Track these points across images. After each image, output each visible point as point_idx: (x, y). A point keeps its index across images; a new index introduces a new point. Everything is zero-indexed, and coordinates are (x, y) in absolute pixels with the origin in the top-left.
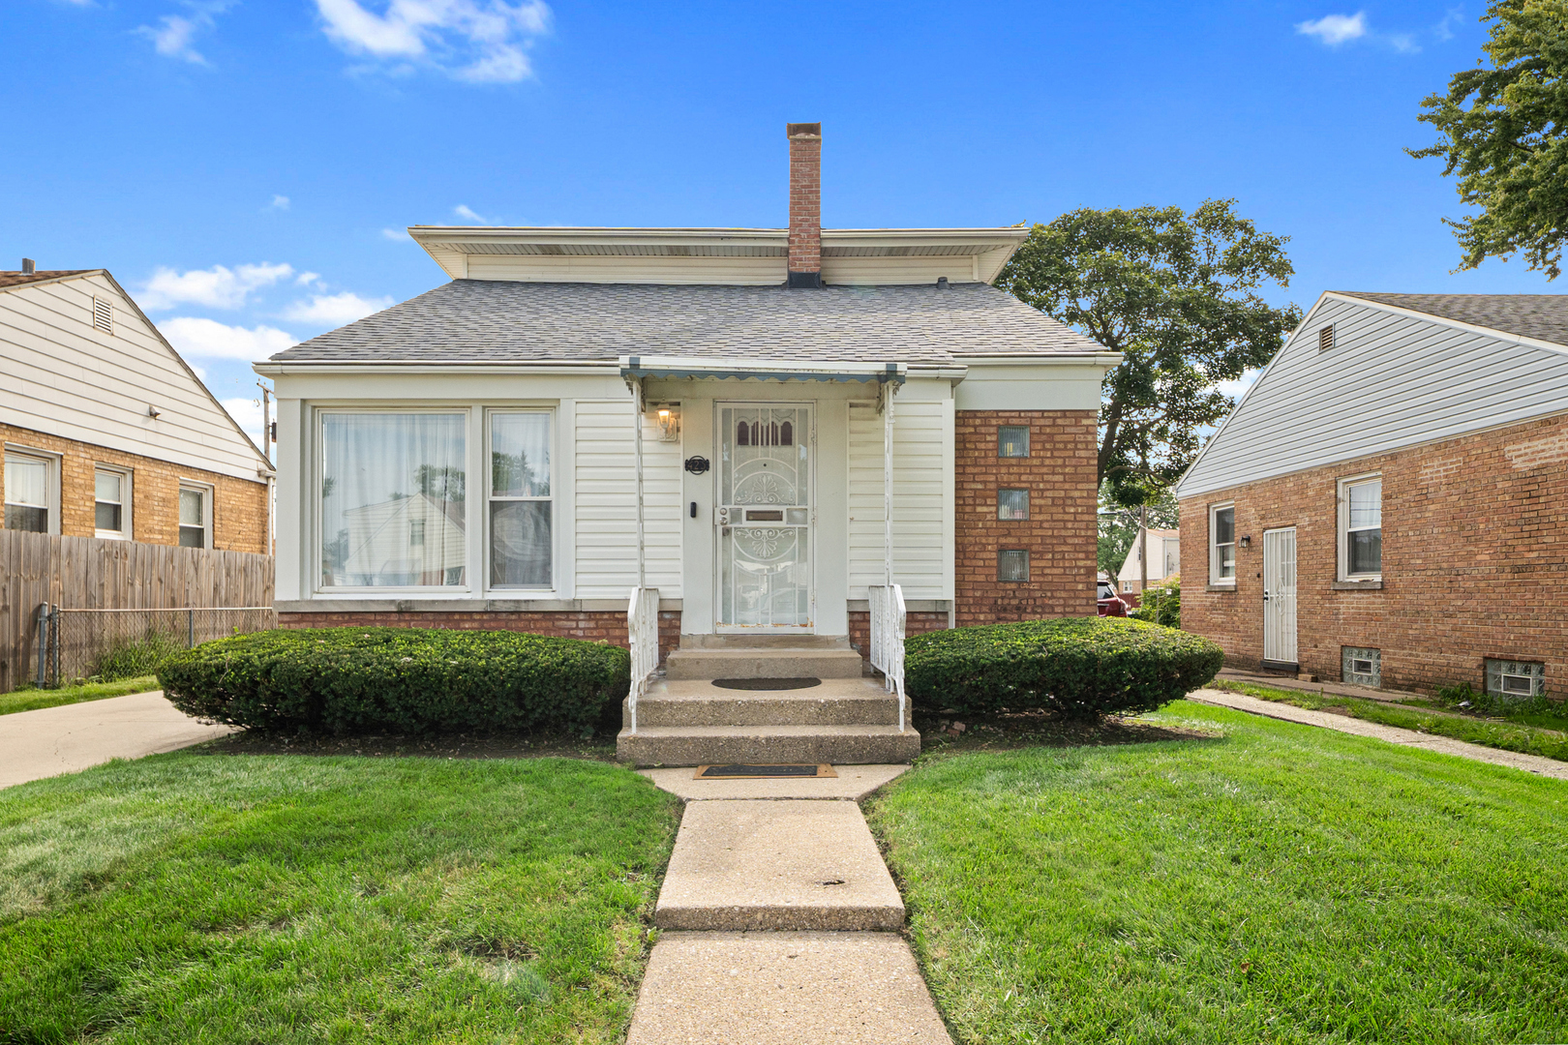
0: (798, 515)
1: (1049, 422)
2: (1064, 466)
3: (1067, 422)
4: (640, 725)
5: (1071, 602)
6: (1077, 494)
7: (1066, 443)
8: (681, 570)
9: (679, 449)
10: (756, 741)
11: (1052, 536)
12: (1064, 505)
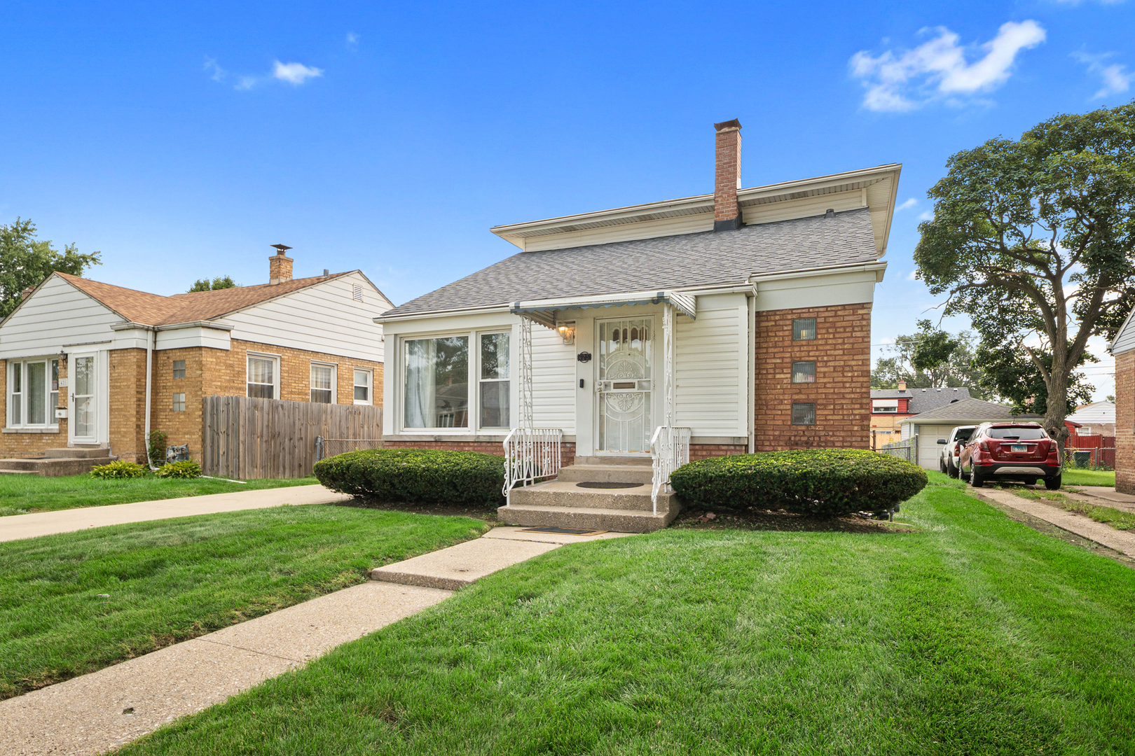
0: (644, 384)
1: (832, 314)
2: (844, 343)
3: (847, 313)
4: (511, 503)
5: (848, 439)
6: (853, 363)
7: (845, 327)
8: (575, 418)
9: (574, 348)
10: (568, 515)
11: (834, 393)
12: (843, 372)
